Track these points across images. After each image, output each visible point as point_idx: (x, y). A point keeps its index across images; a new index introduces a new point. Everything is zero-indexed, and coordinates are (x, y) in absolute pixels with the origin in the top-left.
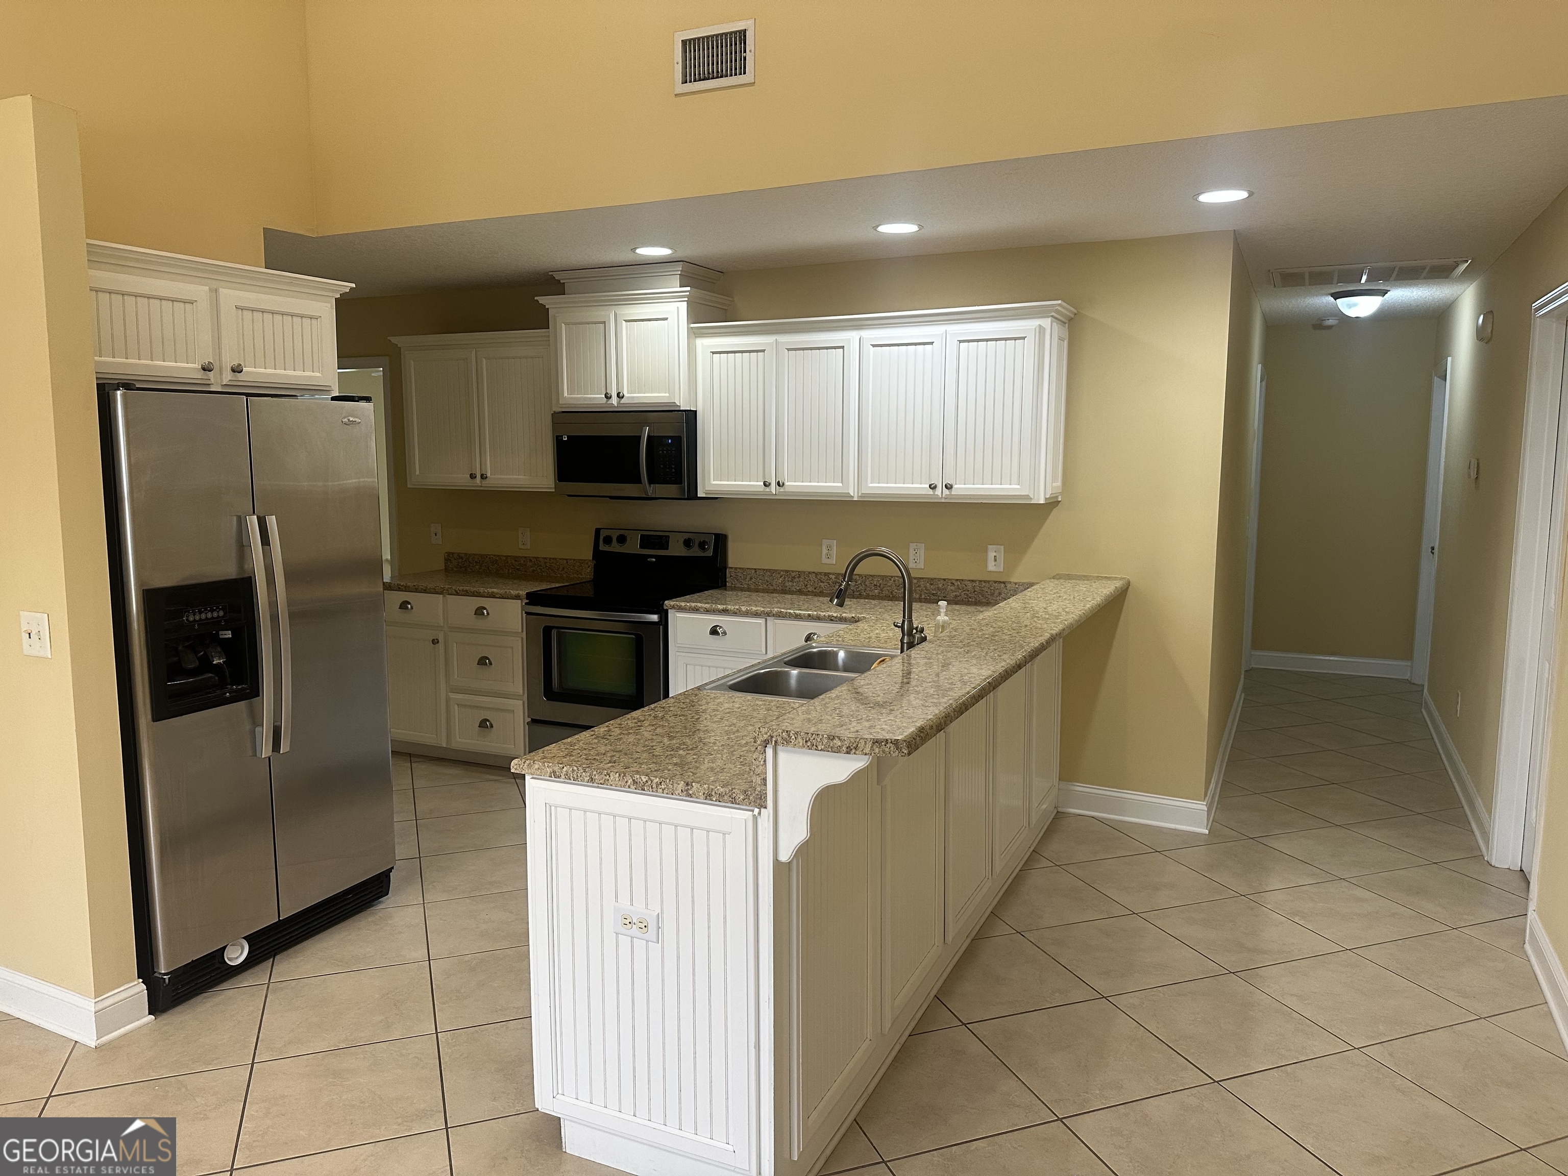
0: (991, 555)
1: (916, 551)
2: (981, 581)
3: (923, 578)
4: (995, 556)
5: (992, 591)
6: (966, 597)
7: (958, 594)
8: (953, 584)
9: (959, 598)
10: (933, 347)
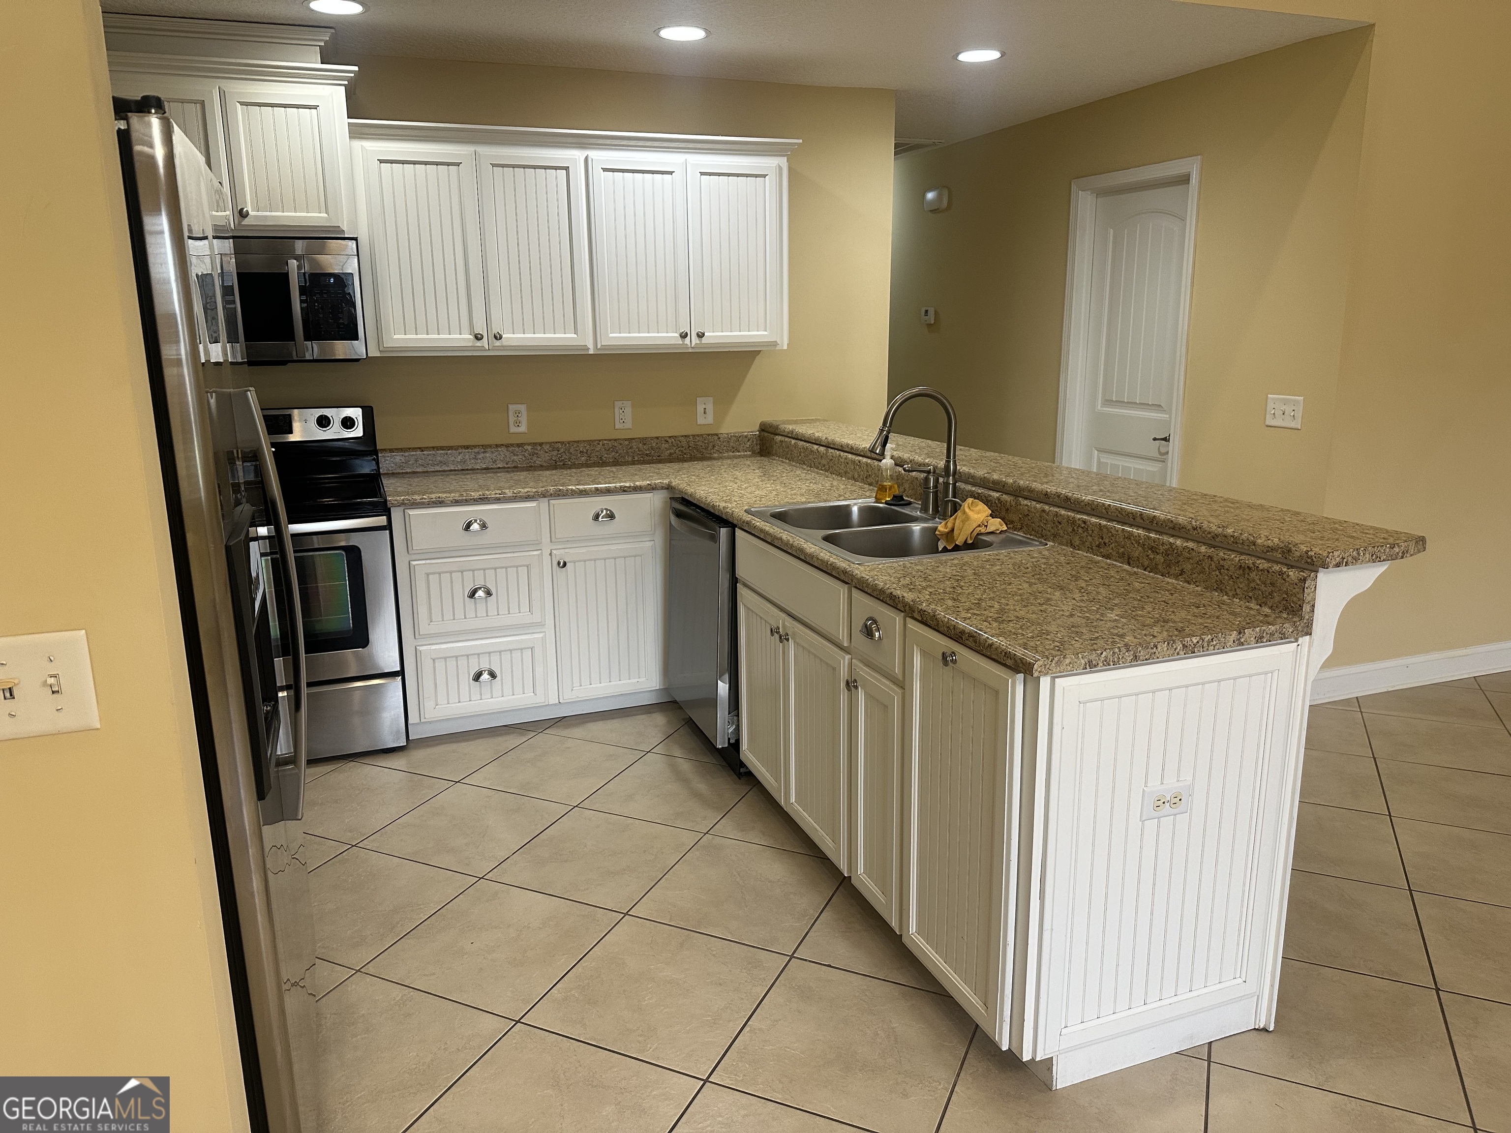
0: (700, 409)
1: (623, 410)
2: (694, 436)
3: (634, 439)
4: (705, 409)
5: (706, 444)
6: (680, 453)
7: (672, 451)
8: (667, 441)
9: (674, 456)
10: (672, 178)
